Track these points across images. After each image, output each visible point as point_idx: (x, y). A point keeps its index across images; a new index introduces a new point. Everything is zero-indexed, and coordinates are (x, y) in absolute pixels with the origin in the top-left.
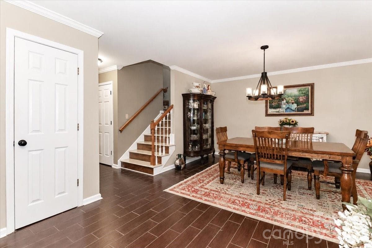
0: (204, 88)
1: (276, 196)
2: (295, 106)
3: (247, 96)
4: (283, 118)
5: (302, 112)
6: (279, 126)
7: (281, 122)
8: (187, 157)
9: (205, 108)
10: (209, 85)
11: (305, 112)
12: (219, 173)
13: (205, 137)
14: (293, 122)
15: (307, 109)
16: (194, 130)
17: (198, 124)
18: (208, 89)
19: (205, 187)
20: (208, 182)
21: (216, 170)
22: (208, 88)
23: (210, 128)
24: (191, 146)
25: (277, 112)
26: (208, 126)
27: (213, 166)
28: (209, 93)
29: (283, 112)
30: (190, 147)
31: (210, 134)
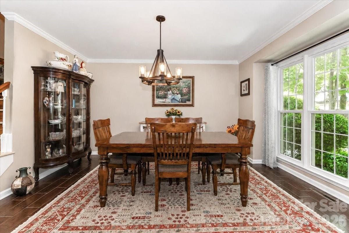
0: (75, 64)
1: (177, 206)
2: (179, 97)
3: (140, 77)
4: (169, 109)
5: (184, 103)
6: (166, 117)
7: (168, 113)
8: (40, 169)
9: (76, 93)
10: (83, 62)
11: (188, 103)
12: (98, 186)
13: (75, 134)
14: (179, 112)
15: (189, 100)
16: (56, 125)
17: (63, 114)
18: (82, 67)
19: (73, 224)
20: (79, 211)
21: (93, 181)
22: (81, 65)
23: (84, 121)
24: (49, 150)
25: (163, 102)
26: (80, 118)
27: (88, 174)
28: (83, 72)
29: (169, 102)
30: (47, 151)
31: (84, 128)
